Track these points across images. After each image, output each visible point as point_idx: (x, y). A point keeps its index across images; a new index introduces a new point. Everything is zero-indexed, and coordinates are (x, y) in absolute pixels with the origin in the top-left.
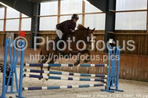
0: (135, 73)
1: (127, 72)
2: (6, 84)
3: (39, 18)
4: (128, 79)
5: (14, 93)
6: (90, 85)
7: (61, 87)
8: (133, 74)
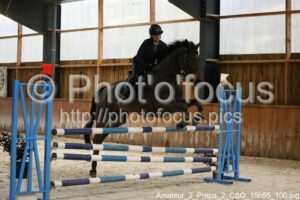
0: (264, 141)
1: (250, 141)
2: (17, 177)
3: (58, 35)
4: (251, 155)
5: (34, 193)
6: (185, 171)
7: (128, 177)
8: (262, 144)
